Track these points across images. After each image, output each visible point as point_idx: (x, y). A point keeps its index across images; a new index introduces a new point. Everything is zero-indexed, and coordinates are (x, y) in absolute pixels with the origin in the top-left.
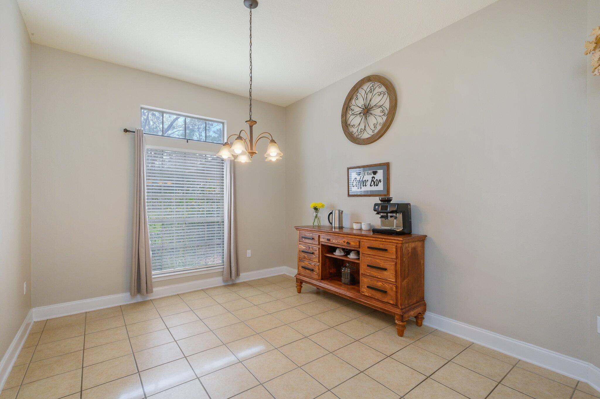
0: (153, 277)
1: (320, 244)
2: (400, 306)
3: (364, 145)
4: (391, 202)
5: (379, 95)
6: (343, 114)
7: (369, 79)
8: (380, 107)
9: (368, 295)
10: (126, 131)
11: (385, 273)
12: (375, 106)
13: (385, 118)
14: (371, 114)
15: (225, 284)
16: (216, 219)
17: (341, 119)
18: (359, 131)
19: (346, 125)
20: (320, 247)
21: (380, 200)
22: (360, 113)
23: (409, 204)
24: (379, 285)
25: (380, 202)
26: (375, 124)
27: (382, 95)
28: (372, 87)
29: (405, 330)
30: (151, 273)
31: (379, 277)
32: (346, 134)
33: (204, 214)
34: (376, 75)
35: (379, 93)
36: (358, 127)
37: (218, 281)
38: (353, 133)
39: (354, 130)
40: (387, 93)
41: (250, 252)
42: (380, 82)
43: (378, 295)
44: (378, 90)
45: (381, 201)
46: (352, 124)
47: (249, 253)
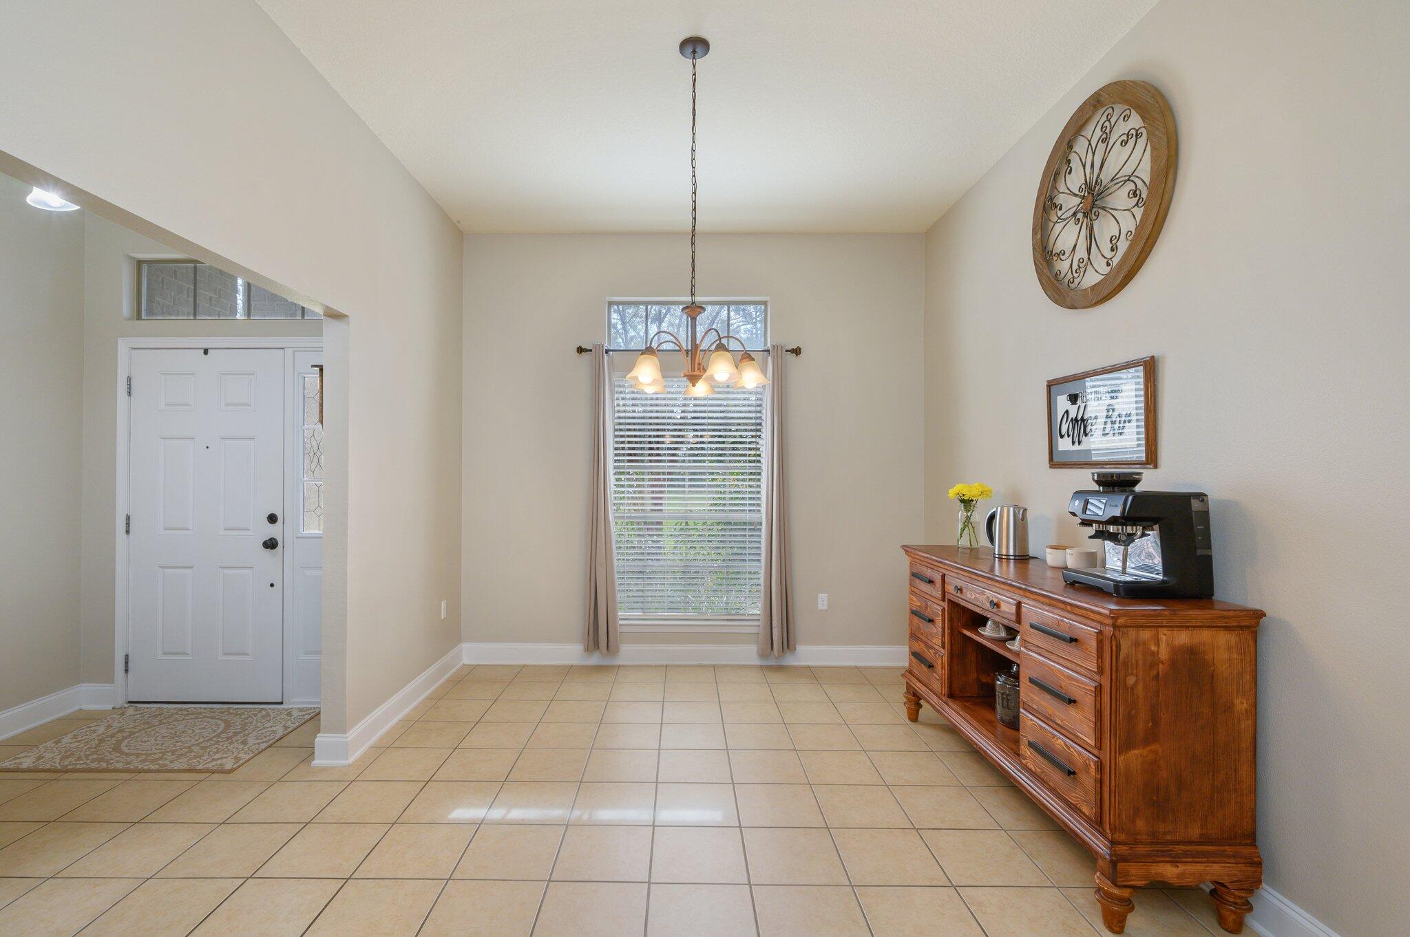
0: (621, 622)
1: (946, 598)
2: (1108, 831)
3: (1085, 307)
4: (1138, 488)
5: (1123, 144)
6: (1036, 224)
7: (1096, 102)
8: (1126, 181)
9: (1033, 769)
10: (580, 350)
11: (1072, 711)
12: (1112, 180)
13: (1139, 212)
14: (1104, 208)
15: (760, 663)
16: (748, 517)
17: (1033, 240)
18: (1075, 267)
19: (1045, 254)
20: (945, 605)
21: (1094, 480)
22: (1074, 214)
23: (1201, 497)
24: (1058, 746)
25: (1096, 487)
26: (1114, 238)
27: (1131, 142)
28: (1107, 124)
29: (1130, 916)
30: (615, 615)
31: (1059, 722)
32: (1043, 281)
33: (725, 504)
34: (1115, 83)
35: (1125, 137)
36: (1071, 256)
37: (749, 653)
38: (1063, 275)
39: (1063, 266)
40: (1144, 131)
41: (826, 598)
42: (1126, 102)
43: (1056, 777)
44: (1122, 128)
45: (1099, 483)
46: (1057, 249)
47: (823, 601)
